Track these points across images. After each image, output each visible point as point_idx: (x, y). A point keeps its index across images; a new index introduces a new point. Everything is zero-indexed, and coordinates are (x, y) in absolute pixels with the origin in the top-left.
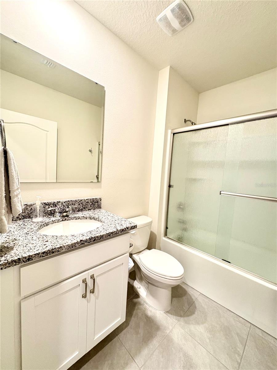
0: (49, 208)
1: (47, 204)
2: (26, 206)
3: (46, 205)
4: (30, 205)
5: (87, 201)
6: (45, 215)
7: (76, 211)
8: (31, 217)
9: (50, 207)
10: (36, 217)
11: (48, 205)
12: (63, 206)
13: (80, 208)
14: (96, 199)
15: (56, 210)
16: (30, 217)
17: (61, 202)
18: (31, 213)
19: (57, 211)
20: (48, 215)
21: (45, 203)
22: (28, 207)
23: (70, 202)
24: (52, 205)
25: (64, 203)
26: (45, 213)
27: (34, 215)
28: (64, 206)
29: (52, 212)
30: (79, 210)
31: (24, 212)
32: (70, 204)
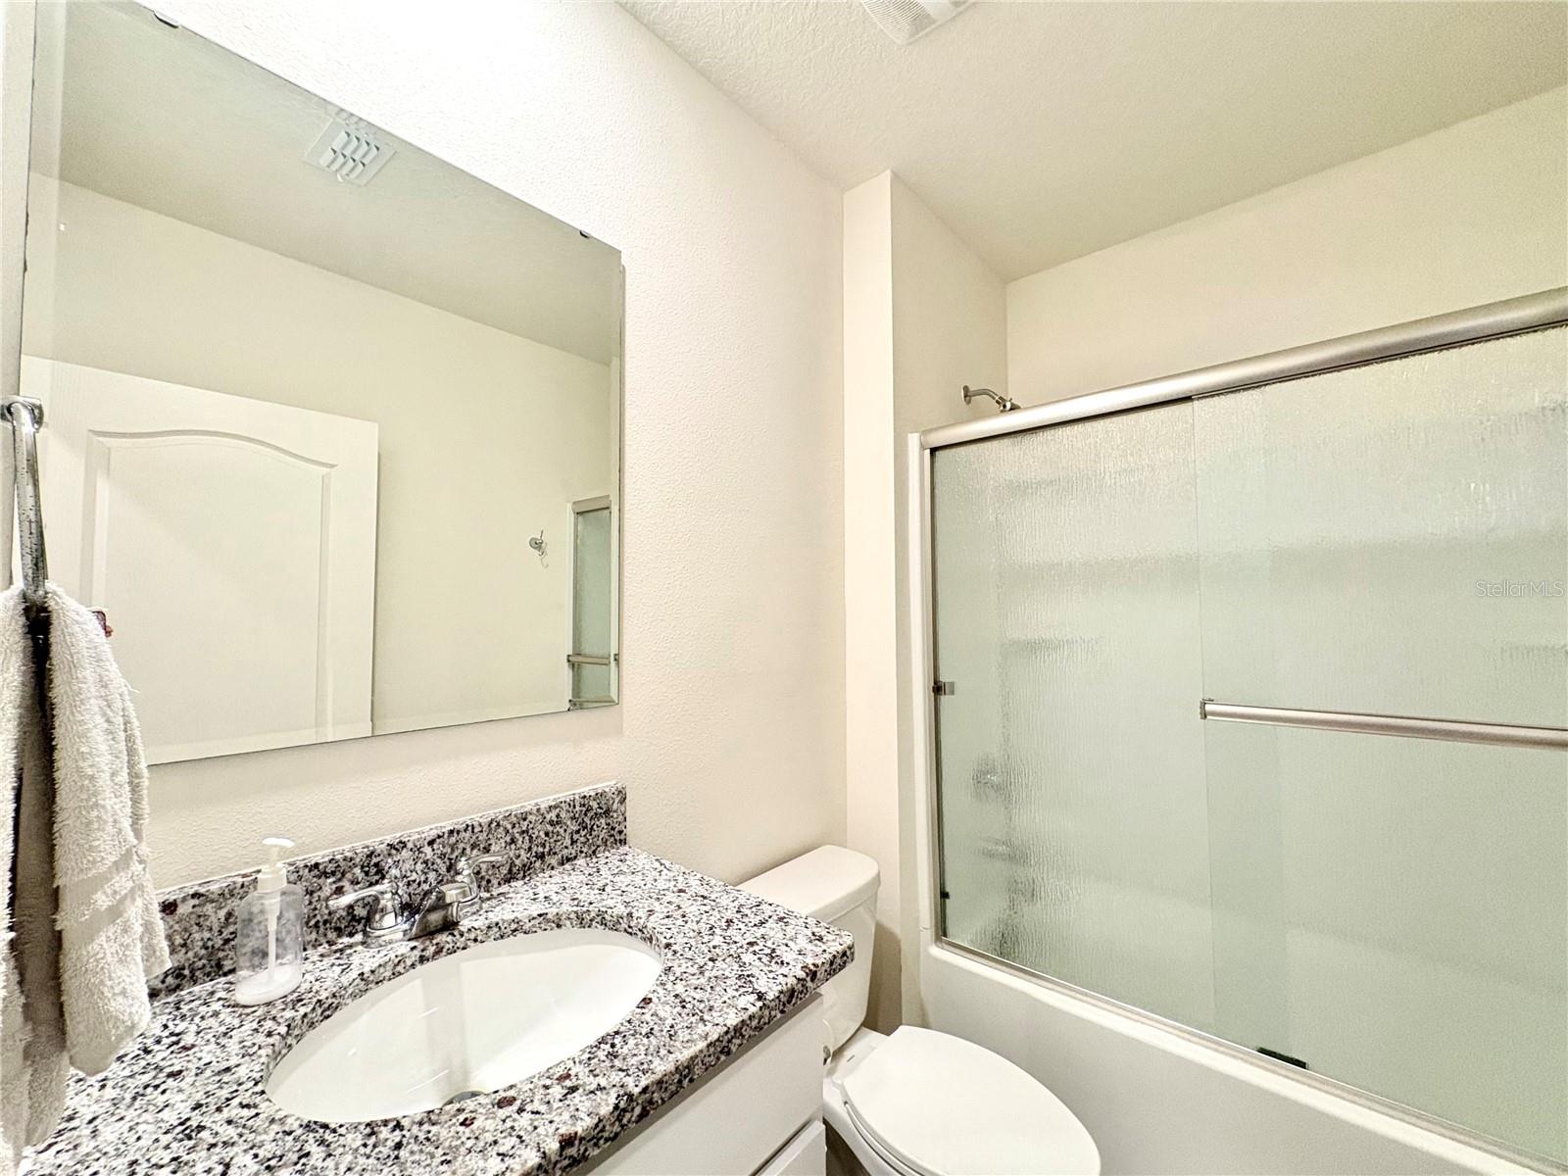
0: (339, 891)
1: (331, 868)
2: (196, 901)
3: (325, 874)
4: (222, 894)
5: (552, 815)
6: (314, 936)
7: (495, 882)
8: (226, 969)
9: (345, 883)
10: (256, 960)
11: (333, 873)
12: (420, 867)
13: (517, 862)
14: (600, 795)
15: (383, 902)
16: (219, 966)
17: (410, 845)
18: (227, 941)
19: (389, 904)
20: (332, 935)
21: (316, 865)
22: (209, 908)
23: (463, 834)
24: (357, 871)
25: (428, 850)
26: (316, 925)
27: (247, 949)
28: (426, 862)
29: (361, 912)
30: (510, 871)
31: (184, 945)
32: (461, 846)
